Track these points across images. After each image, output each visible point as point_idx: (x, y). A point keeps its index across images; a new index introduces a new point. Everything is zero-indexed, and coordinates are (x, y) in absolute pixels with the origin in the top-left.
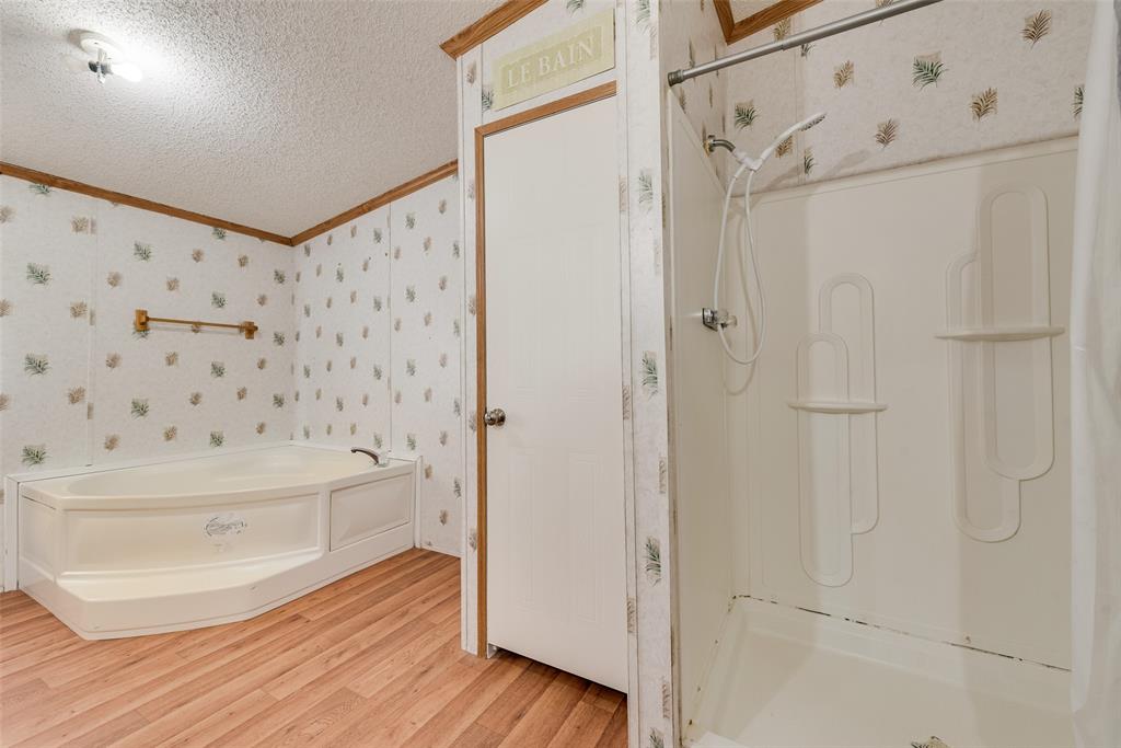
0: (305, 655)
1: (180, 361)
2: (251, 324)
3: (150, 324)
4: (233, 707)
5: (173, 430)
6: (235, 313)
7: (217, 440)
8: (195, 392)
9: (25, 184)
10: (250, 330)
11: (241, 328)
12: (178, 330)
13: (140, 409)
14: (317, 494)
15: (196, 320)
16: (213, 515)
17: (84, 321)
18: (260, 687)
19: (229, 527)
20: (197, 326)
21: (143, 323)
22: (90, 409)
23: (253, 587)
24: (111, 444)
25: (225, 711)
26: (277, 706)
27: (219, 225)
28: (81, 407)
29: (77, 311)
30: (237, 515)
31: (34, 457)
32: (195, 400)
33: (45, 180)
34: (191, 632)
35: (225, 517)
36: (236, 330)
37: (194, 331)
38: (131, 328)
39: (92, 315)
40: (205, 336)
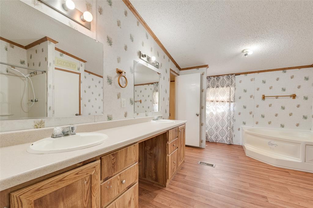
0: (283, 178)
1: (272, 106)
2: (294, 95)
3: (265, 98)
4: (261, 175)
5: (270, 122)
6: (290, 92)
7: (282, 126)
8: (276, 113)
9: (243, 75)
10: (294, 96)
11: (291, 96)
12: (272, 98)
13: (263, 116)
14: (300, 144)
15: (277, 95)
16: (269, 141)
17: (252, 98)
18: (268, 176)
19: (273, 145)
20: (277, 97)
21: (264, 98)
22: (253, 116)
23: (277, 160)
24: (257, 123)
25: (260, 175)
26: (269, 180)
27: (284, 69)
28: (252, 115)
29: (251, 97)
30: (275, 143)
31: (244, 123)
32: (276, 115)
33: (246, 73)
34: (262, 162)
35: (272, 142)
36: (289, 97)
37: (276, 98)
38: (261, 99)
39: (254, 97)
40: (279, 100)
